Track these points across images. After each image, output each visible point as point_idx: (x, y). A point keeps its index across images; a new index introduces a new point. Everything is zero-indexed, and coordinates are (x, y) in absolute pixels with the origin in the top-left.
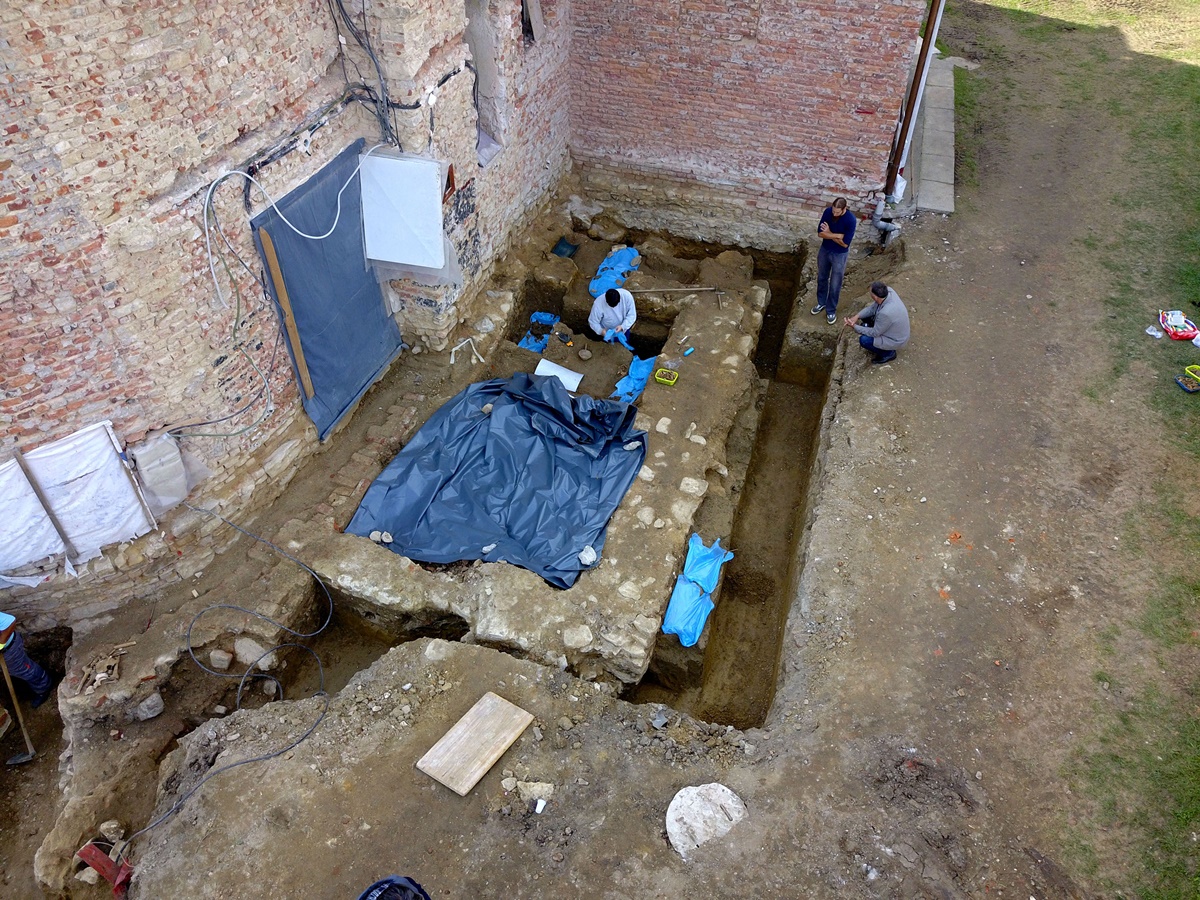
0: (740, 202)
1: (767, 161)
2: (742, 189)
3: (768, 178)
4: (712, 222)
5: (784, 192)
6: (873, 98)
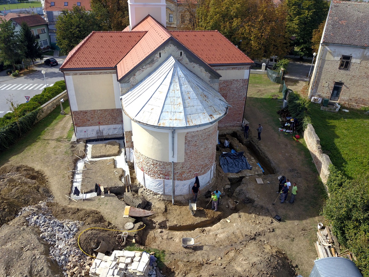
0: (225, 128)
1: (228, 122)
2: (225, 127)
3: (228, 125)
4: (222, 132)
5: (230, 126)
6: (240, 112)
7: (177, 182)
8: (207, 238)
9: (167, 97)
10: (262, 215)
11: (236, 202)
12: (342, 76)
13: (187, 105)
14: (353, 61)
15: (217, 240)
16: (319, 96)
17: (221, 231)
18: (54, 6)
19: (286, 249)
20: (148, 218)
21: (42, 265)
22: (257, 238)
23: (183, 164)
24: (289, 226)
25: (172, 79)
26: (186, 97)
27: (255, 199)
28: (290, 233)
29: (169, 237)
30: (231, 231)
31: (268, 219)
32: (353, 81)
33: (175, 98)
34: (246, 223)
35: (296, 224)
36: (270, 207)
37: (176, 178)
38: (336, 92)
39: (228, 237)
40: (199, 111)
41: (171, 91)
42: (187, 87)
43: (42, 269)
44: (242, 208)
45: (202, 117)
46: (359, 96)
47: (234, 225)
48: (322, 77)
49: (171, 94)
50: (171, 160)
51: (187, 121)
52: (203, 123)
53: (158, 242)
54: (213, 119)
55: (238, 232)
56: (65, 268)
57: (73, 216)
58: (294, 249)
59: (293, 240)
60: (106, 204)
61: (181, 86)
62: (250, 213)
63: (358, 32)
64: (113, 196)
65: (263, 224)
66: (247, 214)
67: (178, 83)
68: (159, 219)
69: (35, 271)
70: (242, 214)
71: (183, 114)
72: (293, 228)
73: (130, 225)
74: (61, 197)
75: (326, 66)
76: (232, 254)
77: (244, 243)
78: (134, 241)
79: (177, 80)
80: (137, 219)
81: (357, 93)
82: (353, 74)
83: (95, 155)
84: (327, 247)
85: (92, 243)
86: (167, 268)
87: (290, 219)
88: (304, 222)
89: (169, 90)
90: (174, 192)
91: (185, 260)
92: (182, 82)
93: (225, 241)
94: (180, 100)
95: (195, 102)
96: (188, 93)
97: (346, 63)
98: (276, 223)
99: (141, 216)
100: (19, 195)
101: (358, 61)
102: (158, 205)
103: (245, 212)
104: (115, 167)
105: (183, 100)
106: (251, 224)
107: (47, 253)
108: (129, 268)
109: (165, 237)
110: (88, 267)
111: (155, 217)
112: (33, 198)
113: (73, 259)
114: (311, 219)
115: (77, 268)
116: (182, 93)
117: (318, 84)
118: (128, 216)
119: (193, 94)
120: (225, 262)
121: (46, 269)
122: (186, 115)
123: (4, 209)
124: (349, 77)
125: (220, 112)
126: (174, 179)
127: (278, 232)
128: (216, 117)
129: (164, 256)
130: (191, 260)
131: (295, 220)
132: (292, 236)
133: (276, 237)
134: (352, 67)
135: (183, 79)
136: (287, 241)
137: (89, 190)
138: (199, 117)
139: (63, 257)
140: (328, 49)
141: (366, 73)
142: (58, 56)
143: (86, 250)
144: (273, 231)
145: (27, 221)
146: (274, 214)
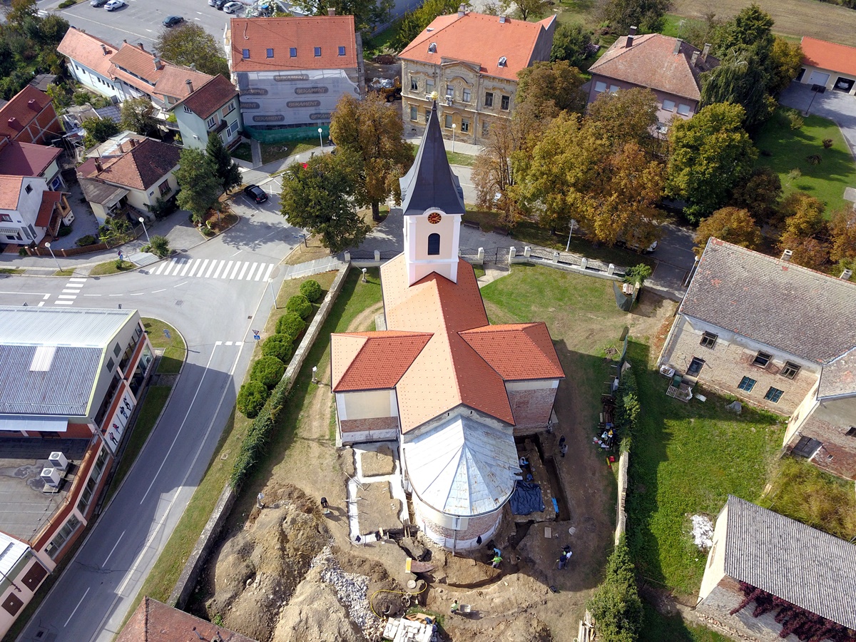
7: (458, 541)
8: (483, 603)
9: (453, 481)
10: (540, 581)
11: (518, 559)
12: (703, 352)
13: (473, 490)
14: (719, 341)
15: (492, 605)
16: (672, 367)
17: (497, 594)
18: (249, 58)
19: (552, 625)
20: (429, 574)
21: (346, 626)
22: (529, 610)
23: (465, 532)
24: (563, 598)
25: (460, 461)
26: (473, 481)
27: (537, 561)
28: (561, 606)
29: (449, 598)
30: (507, 597)
31: (544, 588)
32: (718, 362)
33: (462, 483)
34: (522, 587)
35: (570, 596)
36: (549, 573)
37: (458, 538)
38: (695, 366)
39: (503, 603)
40: (485, 496)
41: (458, 474)
42: (474, 470)
43: (347, 630)
44: (523, 567)
45: (487, 503)
46: (724, 381)
47: (511, 589)
48: (678, 346)
49: (458, 478)
50: (454, 528)
51: (472, 509)
52: (487, 510)
53: (438, 603)
54: (498, 505)
55: (513, 598)
56: (363, 628)
57: (359, 570)
58: (560, 626)
59: (560, 616)
60: (388, 553)
61: (468, 469)
62: (530, 576)
63: (732, 305)
64: (393, 543)
65: (538, 593)
66: (526, 576)
67: (465, 466)
68: (438, 576)
69: (342, 631)
70: (521, 575)
71: (468, 501)
72: (566, 602)
73: (412, 584)
74: (341, 539)
75: (682, 336)
76: (502, 627)
77: (516, 615)
78: (417, 602)
79: (465, 463)
80: (419, 576)
81: (722, 377)
82: (718, 355)
83: (366, 474)
84: (587, 628)
85: (383, 608)
86: (446, 633)
87: (566, 589)
88: (578, 594)
89: (456, 473)
90: (455, 547)
91: (462, 627)
92: (469, 464)
93: (499, 607)
94: (466, 486)
95: (482, 488)
96: (475, 476)
97: (709, 340)
98: (551, 594)
99: (422, 571)
100: (305, 541)
101: (726, 343)
102: (438, 556)
103: (524, 573)
104: (392, 497)
105: (470, 485)
106: (527, 589)
107: (347, 615)
108: (416, 637)
109: (444, 598)
110: (381, 629)
111: (435, 571)
112: (317, 543)
113: (369, 622)
114: (586, 591)
115: (372, 629)
116: (469, 477)
117: (671, 353)
118: (409, 572)
119: (480, 478)
120: (495, 635)
121: (350, 630)
122: (471, 503)
123: (299, 562)
124: (713, 357)
125: (507, 491)
126: (456, 539)
127: (550, 604)
128: (502, 500)
129: (443, 620)
130: (466, 627)
131: (570, 591)
132: (561, 611)
133: (546, 610)
134: (717, 347)
135: (471, 461)
136: (555, 616)
137: (368, 532)
138: (484, 503)
139: (361, 620)
140: (687, 319)
141: (734, 359)
142: (261, 165)
143: (378, 614)
144: (546, 603)
145: (322, 578)
146: (551, 582)
